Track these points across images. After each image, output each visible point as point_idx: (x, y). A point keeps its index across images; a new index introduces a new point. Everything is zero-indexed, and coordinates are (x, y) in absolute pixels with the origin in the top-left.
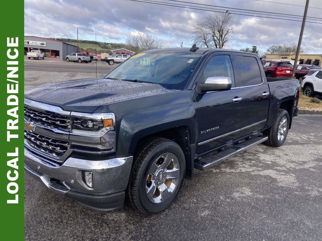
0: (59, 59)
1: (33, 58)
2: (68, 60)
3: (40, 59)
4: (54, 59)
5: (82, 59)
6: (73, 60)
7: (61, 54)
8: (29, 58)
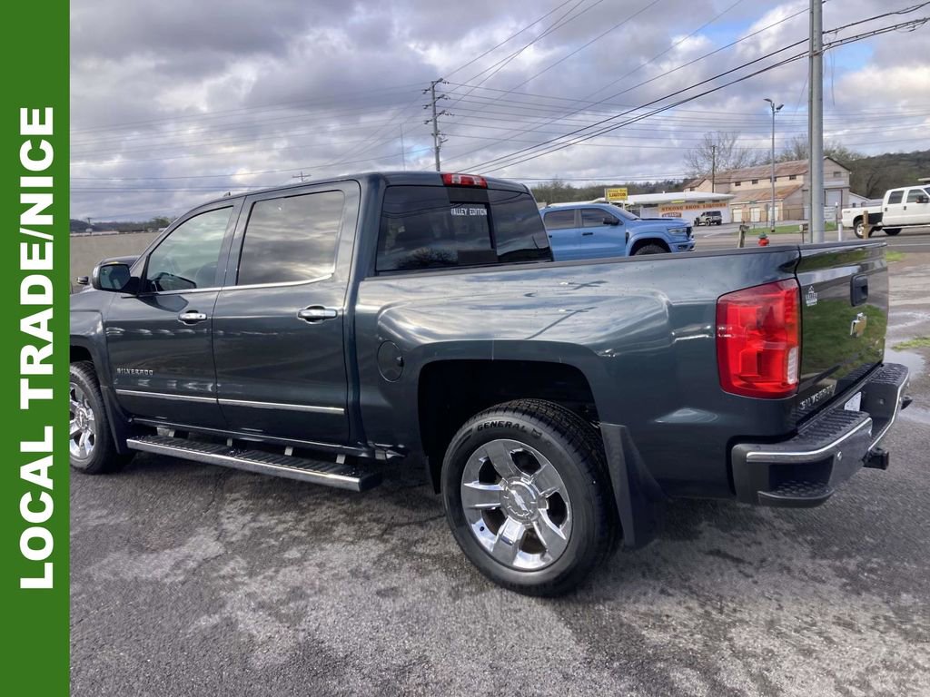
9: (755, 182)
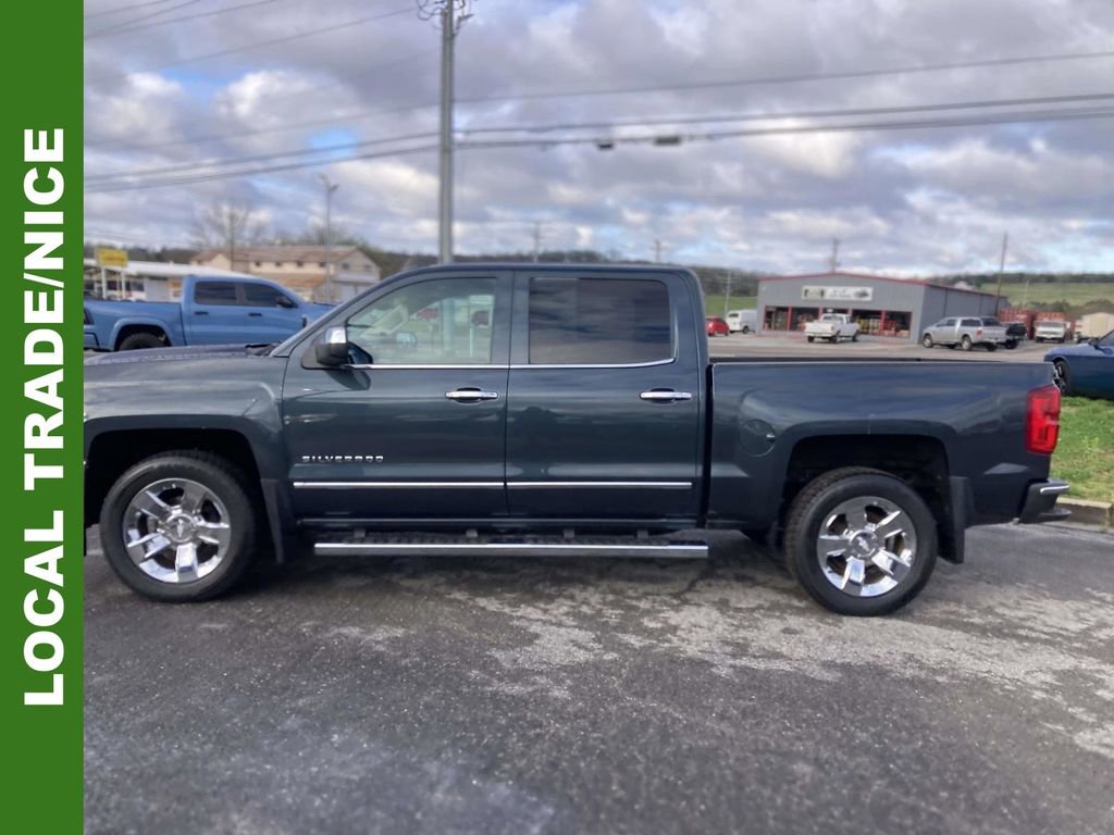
0: (906, 340)
1: (820, 340)
2: (928, 342)
3: (842, 342)
4: (890, 339)
5: (974, 339)
6: (944, 341)
7: (915, 322)
8: (811, 339)
9: (278, 264)
